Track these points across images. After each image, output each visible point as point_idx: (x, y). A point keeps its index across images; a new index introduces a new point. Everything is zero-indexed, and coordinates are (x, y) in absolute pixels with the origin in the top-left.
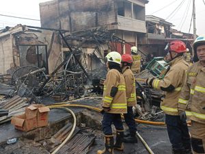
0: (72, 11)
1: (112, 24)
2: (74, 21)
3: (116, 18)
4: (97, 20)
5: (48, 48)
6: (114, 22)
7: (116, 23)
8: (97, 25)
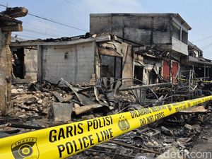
0: (125, 26)
1: (167, 44)
2: (128, 36)
3: (171, 39)
4: (152, 38)
5: (124, 60)
6: (168, 42)
7: (171, 44)
8: (151, 42)
